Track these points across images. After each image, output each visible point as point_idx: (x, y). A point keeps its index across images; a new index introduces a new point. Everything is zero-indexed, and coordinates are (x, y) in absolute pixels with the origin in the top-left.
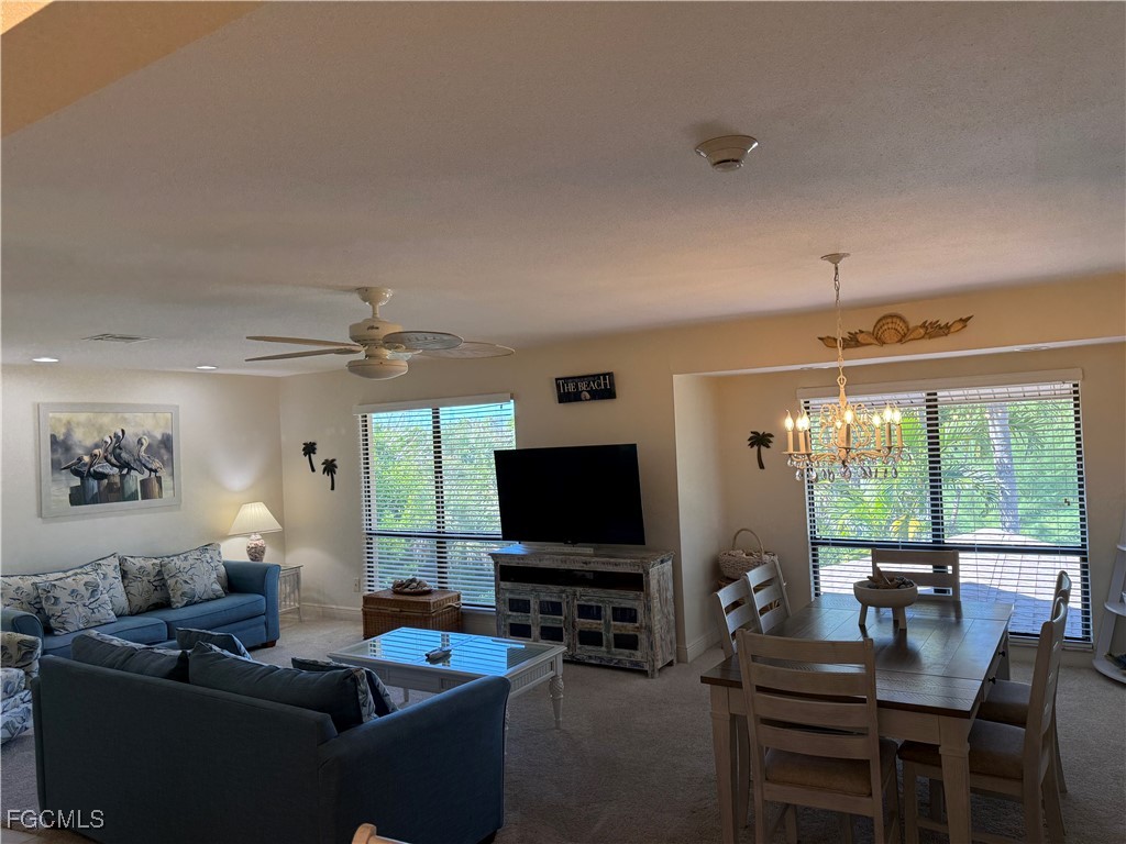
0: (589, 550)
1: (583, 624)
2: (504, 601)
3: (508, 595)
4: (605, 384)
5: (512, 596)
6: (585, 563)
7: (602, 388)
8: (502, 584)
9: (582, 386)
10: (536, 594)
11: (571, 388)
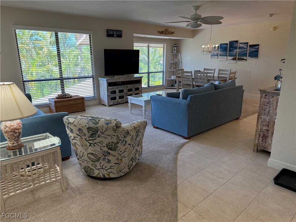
0: (126, 76)
1: (129, 93)
2: (110, 92)
3: (111, 90)
4: (121, 33)
5: (112, 90)
6: (130, 79)
7: (119, 34)
8: (109, 88)
9: (115, 33)
10: (117, 89)
11: (112, 33)
